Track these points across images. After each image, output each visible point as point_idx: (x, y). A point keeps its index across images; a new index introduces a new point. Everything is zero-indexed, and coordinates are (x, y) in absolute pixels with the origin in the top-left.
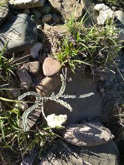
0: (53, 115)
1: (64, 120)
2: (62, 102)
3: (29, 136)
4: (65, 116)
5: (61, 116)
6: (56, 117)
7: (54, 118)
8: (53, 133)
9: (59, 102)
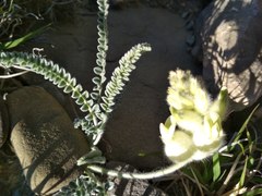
0: (166, 133)
1: (193, 81)
2: (114, 88)
4: (176, 76)
5: (173, 99)
6: (174, 119)
7: (177, 128)
8: (233, 144)
9: (110, 99)
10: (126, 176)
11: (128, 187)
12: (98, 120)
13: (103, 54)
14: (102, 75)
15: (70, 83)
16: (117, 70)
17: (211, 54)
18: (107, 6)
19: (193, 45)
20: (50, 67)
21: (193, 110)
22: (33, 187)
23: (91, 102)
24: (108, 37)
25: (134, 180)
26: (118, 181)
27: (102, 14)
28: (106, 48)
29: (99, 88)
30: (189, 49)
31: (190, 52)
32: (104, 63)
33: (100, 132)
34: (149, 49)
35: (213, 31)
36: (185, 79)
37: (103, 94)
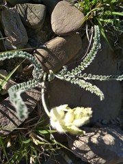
0: (64, 107)
2: (82, 84)
3: (9, 144)
4: (89, 111)
5: (79, 110)
6: (70, 111)
7: (66, 112)
8: (55, 141)
9: (77, 82)
10: (43, 90)
11: (37, 91)
12: (67, 77)
13: (98, 78)
14: (88, 78)
15: (85, 64)
16: (91, 85)
17: (97, 132)
18: (121, 80)
19: (101, 123)
20: (93, 56)
21: (74, 119)
22: (38, 50)
23: (76, 74)
24: (106, 81)
25: (41, 94)
26: (40, 87)
27: (117, 78)
28: (101, 80)
29: (81, 76)
30: (100, 121)
31: (98, 121)
32: (94, 78)
33: (62, 78)
34: (101, 99)
35: (109, 133)
36: (88, 114)
37: (79, 78)
